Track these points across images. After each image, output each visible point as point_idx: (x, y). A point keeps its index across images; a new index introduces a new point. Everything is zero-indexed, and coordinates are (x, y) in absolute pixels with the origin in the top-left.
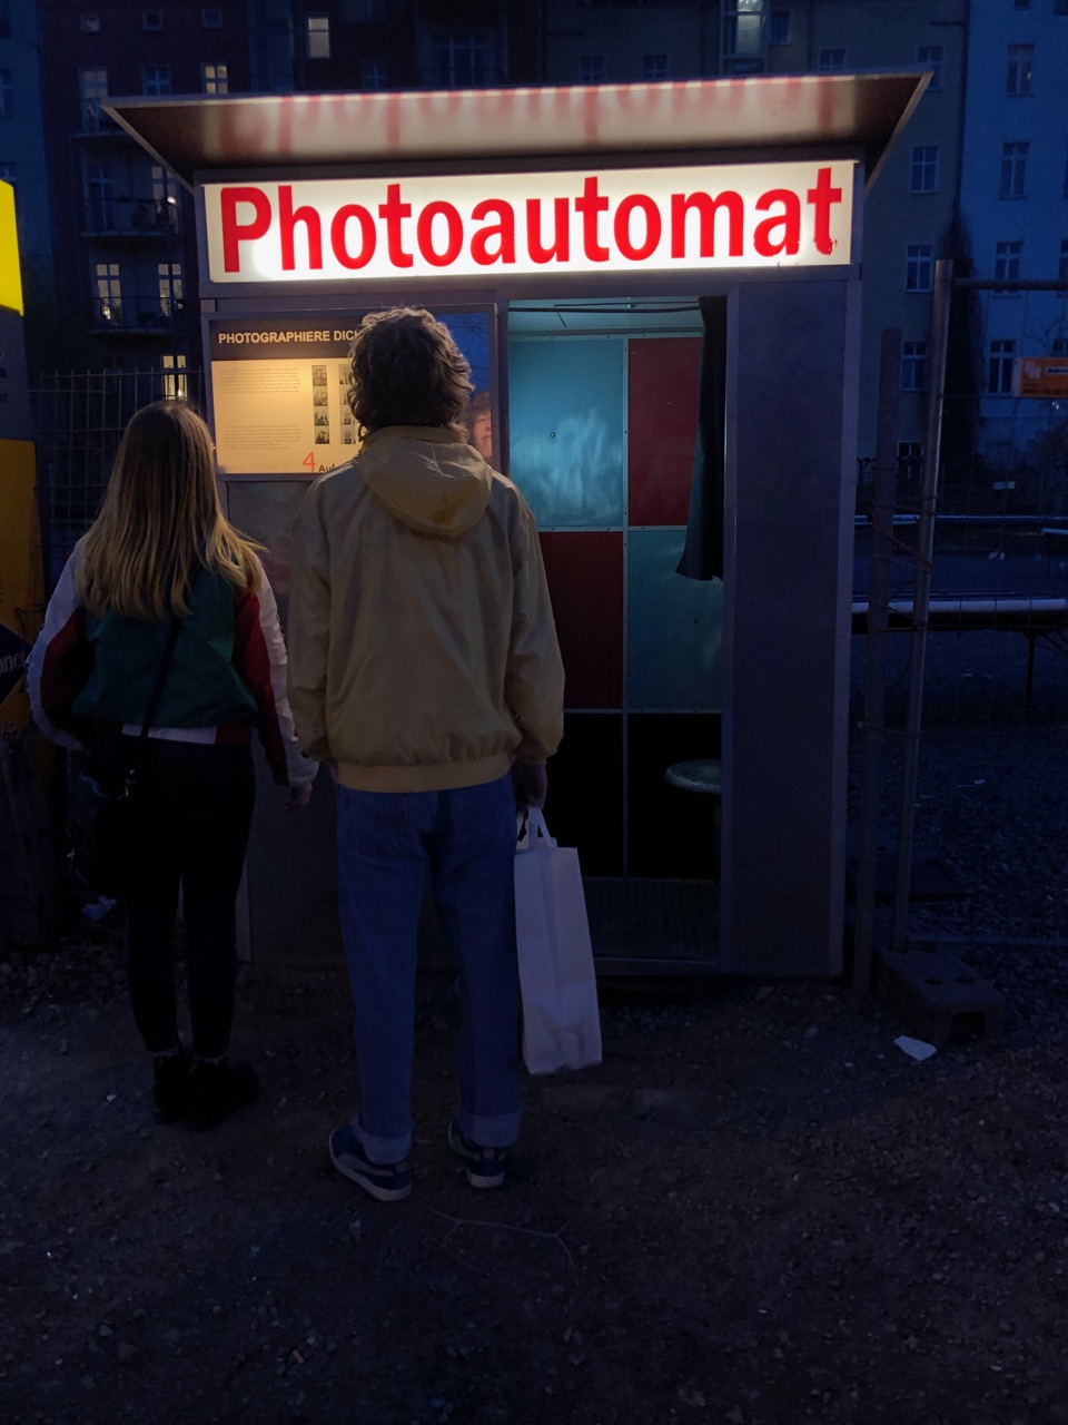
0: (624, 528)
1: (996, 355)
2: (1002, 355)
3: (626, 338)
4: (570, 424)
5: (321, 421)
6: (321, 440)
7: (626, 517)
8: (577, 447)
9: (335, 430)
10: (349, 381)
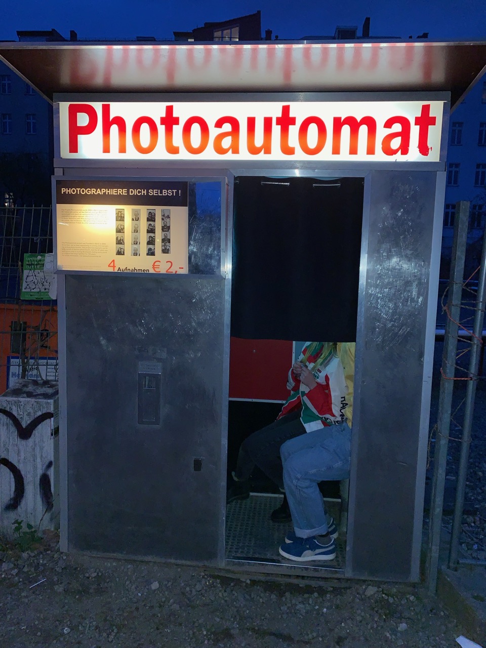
9: (128, 247)
10: (137, 219)
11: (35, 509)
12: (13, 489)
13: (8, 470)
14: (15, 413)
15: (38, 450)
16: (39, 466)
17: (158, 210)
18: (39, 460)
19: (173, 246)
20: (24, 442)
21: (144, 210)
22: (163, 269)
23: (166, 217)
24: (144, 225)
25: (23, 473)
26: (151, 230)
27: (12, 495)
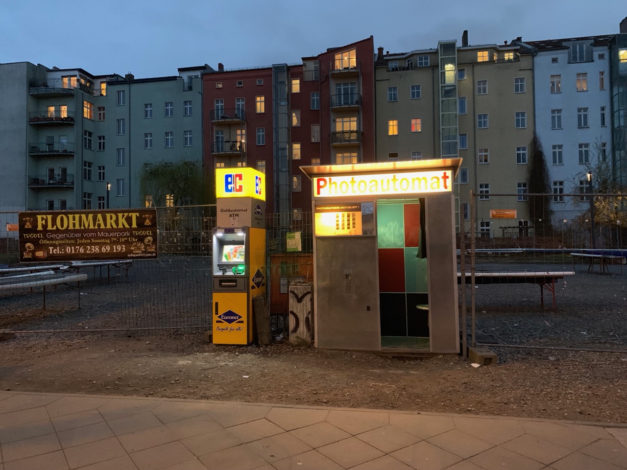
0: (404, 247)
1: (556, 187)
2: (558, 187)
3: (403, 204)
4: (391, 224)
5: (337, 225)
6: (338, 229)
7: (404, 245)
8: (392, 229)
9: (340, 227)
10: (344, 217)
11: (303, 332)
12: (295, 324)
13: (293, 316)
14: (296, 292)
15: (305, 307)
16: (305, 314)
17: (351, 213)
18: (305, 311)
19: (356, 225)
20: (299, 304)
21: (346, 214)
22: (353, 234)
23: (354, 215)
24: (346, 219)
25: (299, 317)
26: (349, 220)
27: (294, 326)
